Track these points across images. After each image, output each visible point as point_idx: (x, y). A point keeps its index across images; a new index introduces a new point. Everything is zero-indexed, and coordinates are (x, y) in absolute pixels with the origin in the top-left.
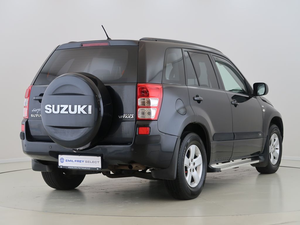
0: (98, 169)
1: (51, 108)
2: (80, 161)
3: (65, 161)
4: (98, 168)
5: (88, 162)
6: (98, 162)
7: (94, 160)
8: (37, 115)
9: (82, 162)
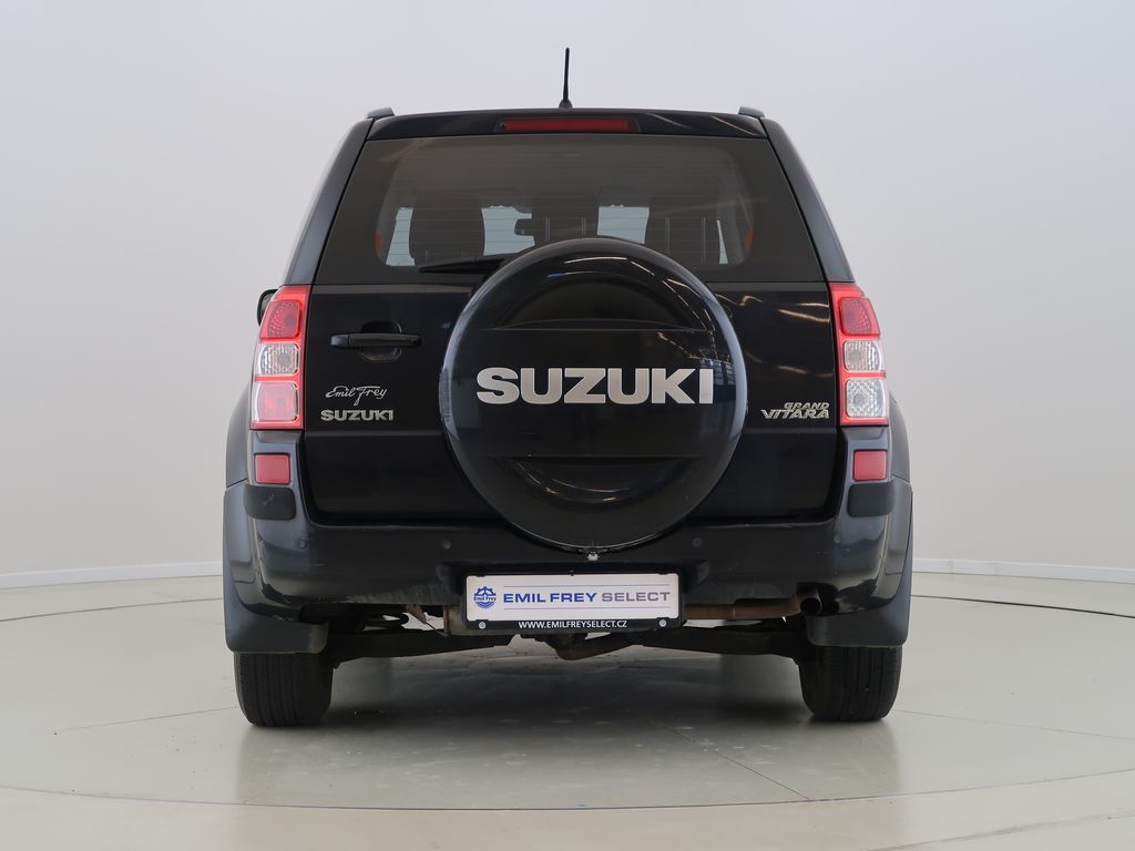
0: (663, 624)
1: (517, 382)
2: (578, 597)
3: (500, 598)
4: (666, 619)
5: (618, 597)
6: (665, 594)
7: (647, 590)
8: (356, 412)
9: (586, 598)
